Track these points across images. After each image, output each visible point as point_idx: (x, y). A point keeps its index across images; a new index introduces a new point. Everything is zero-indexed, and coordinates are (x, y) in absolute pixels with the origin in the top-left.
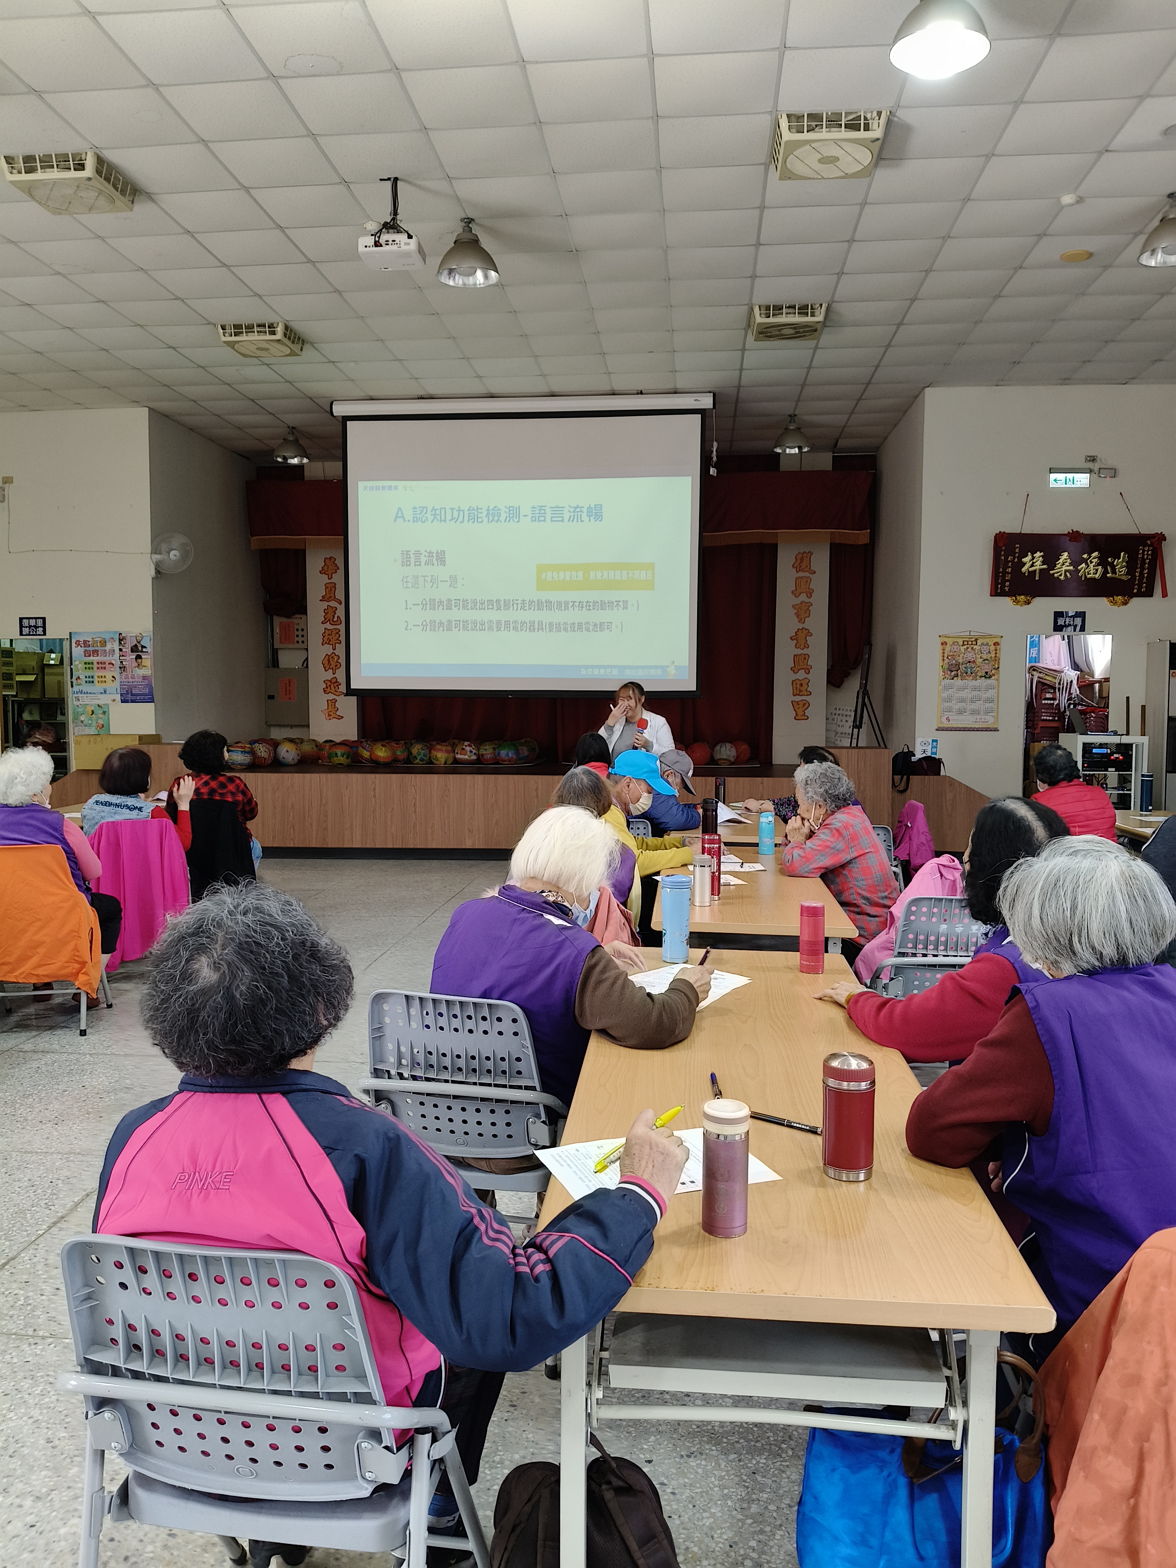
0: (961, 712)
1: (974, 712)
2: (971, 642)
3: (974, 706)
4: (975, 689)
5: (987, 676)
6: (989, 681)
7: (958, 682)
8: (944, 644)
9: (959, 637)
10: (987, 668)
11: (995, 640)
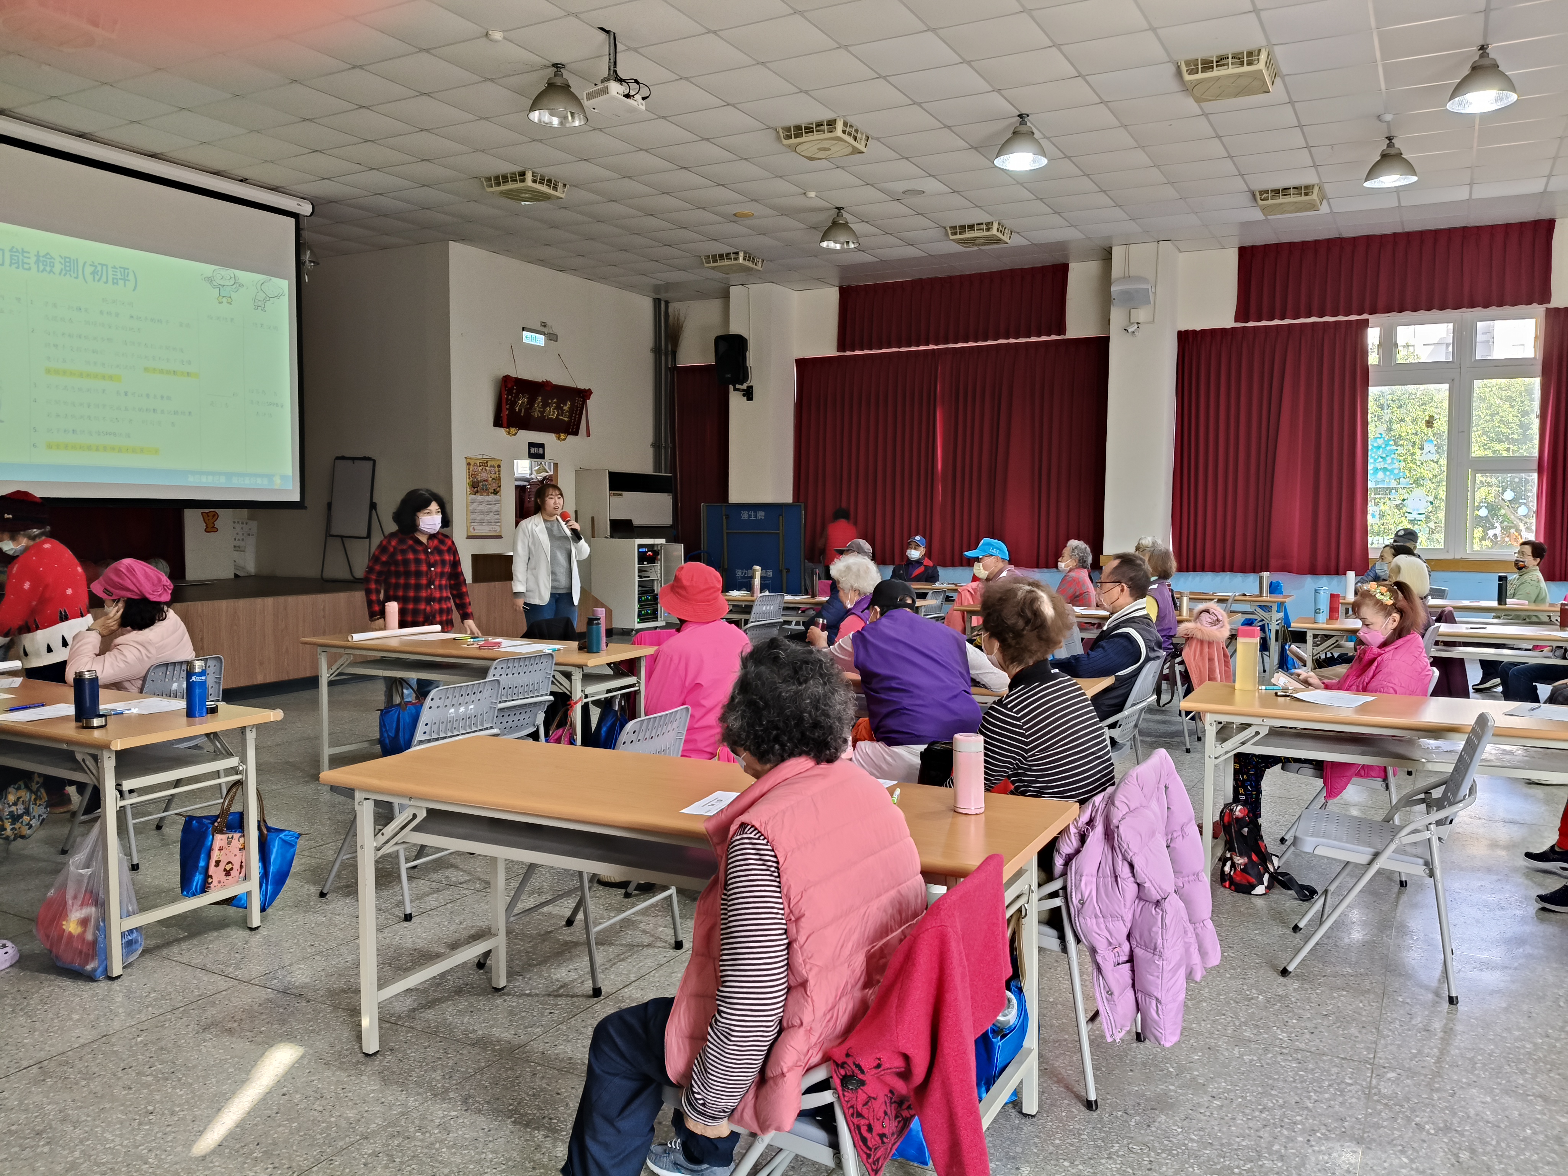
0: (481, 522)
1: (489, 523)
2: (484, 464)
3: (488, 518)
4: (489, 503)
5: (496, 492)
6: (497, 497)
7: (479, 497)
8: (469, 464)
9: (477, 459)
10: (494, 486)
11: (498, 463)
